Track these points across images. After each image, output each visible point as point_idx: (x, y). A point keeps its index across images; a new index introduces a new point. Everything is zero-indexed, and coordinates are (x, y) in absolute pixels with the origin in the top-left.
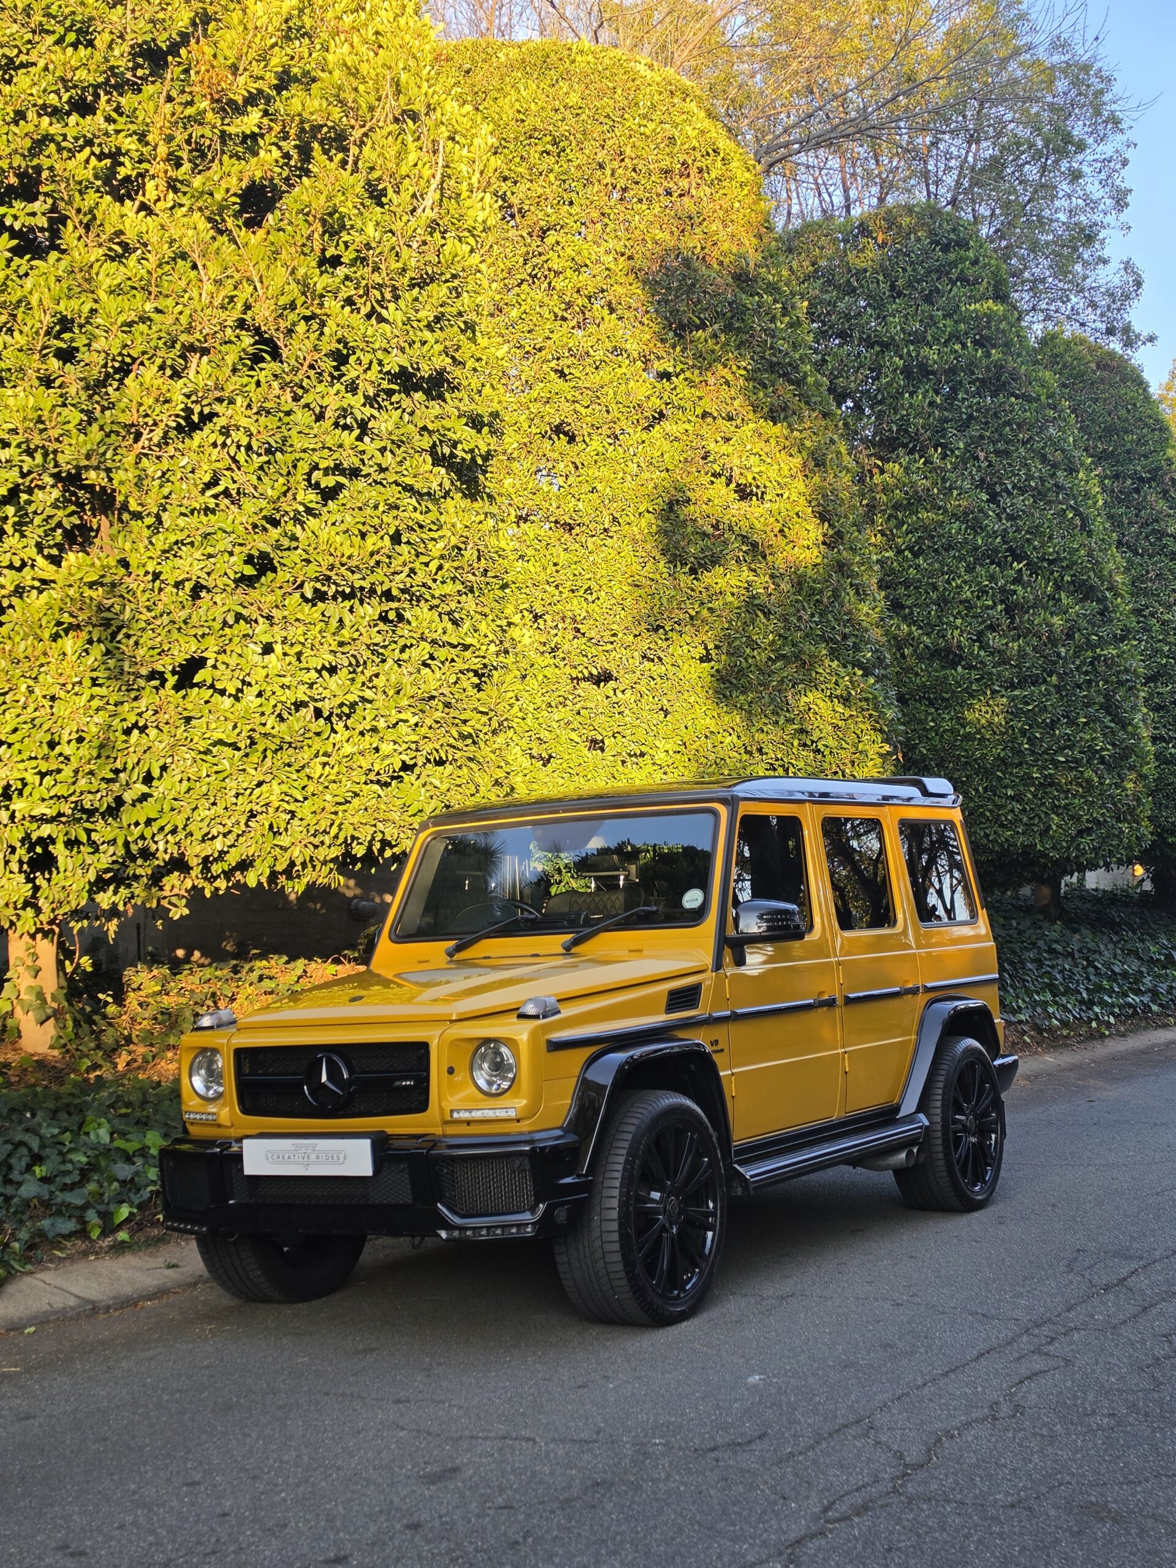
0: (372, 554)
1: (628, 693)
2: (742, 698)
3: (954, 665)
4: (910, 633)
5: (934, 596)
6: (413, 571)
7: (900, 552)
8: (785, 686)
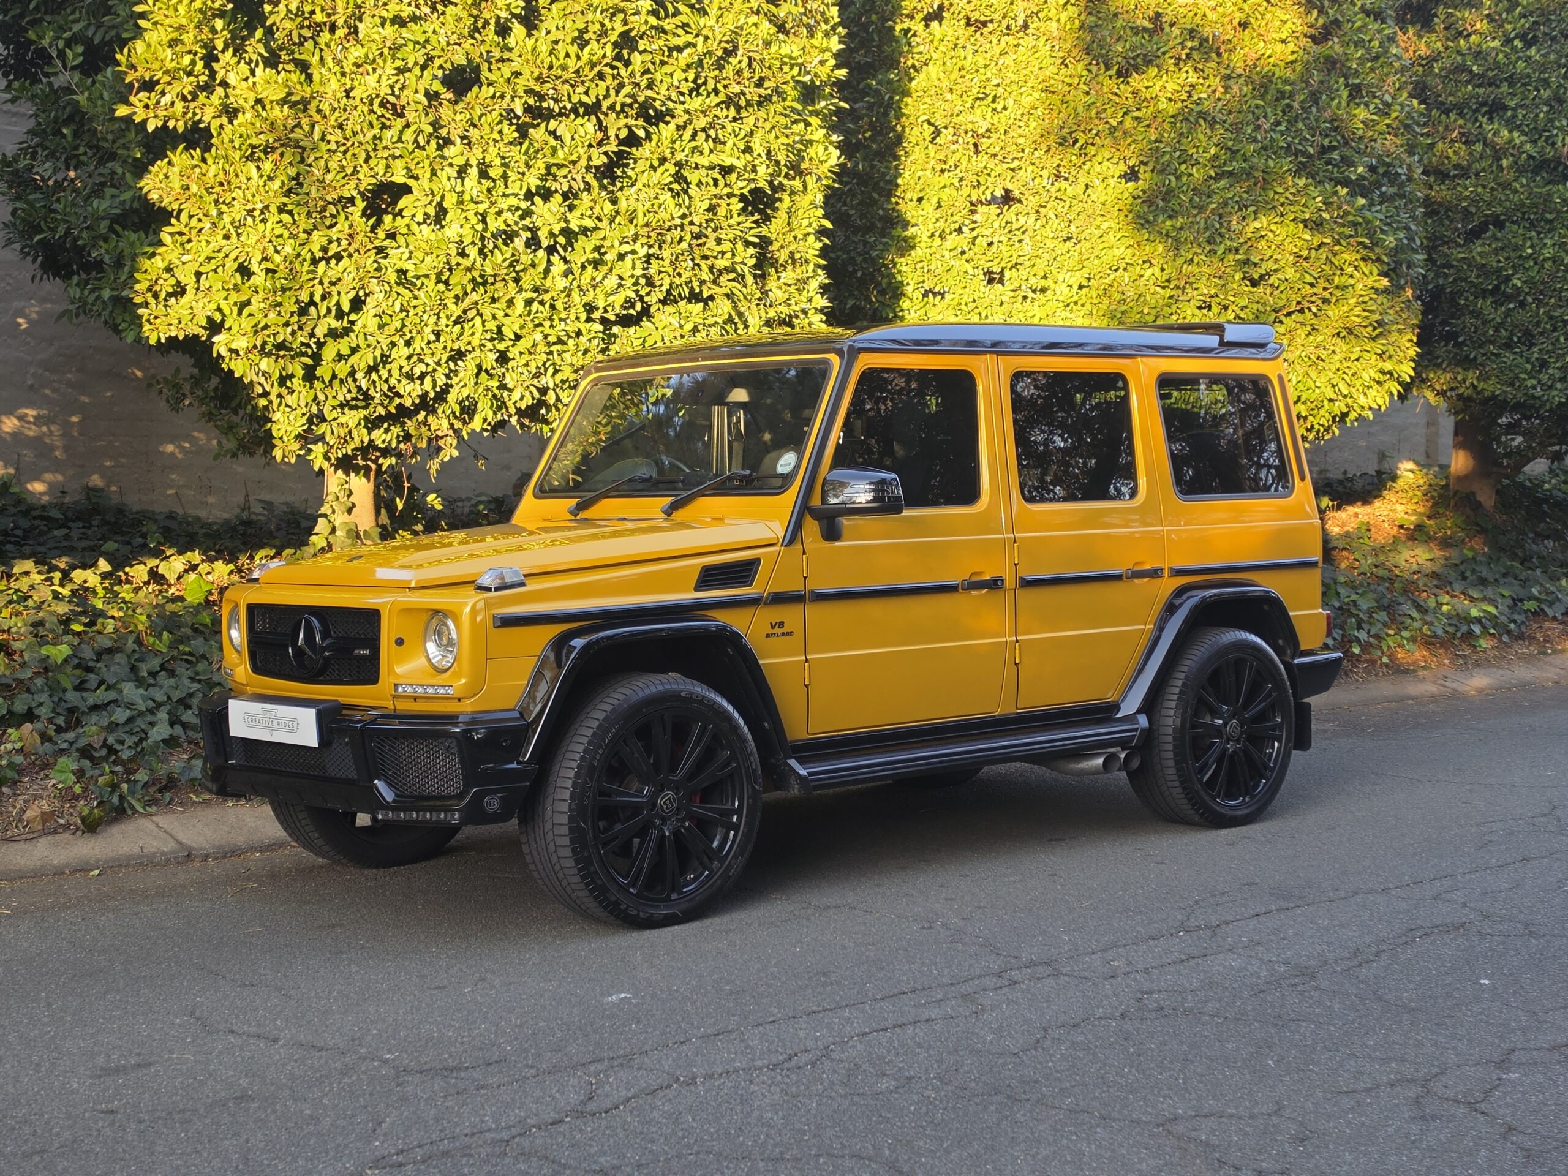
1: (1032, 217)
2: (1168, 223)
3: (1564, 179)
7: (1508, 41)
8: (1229, 209)
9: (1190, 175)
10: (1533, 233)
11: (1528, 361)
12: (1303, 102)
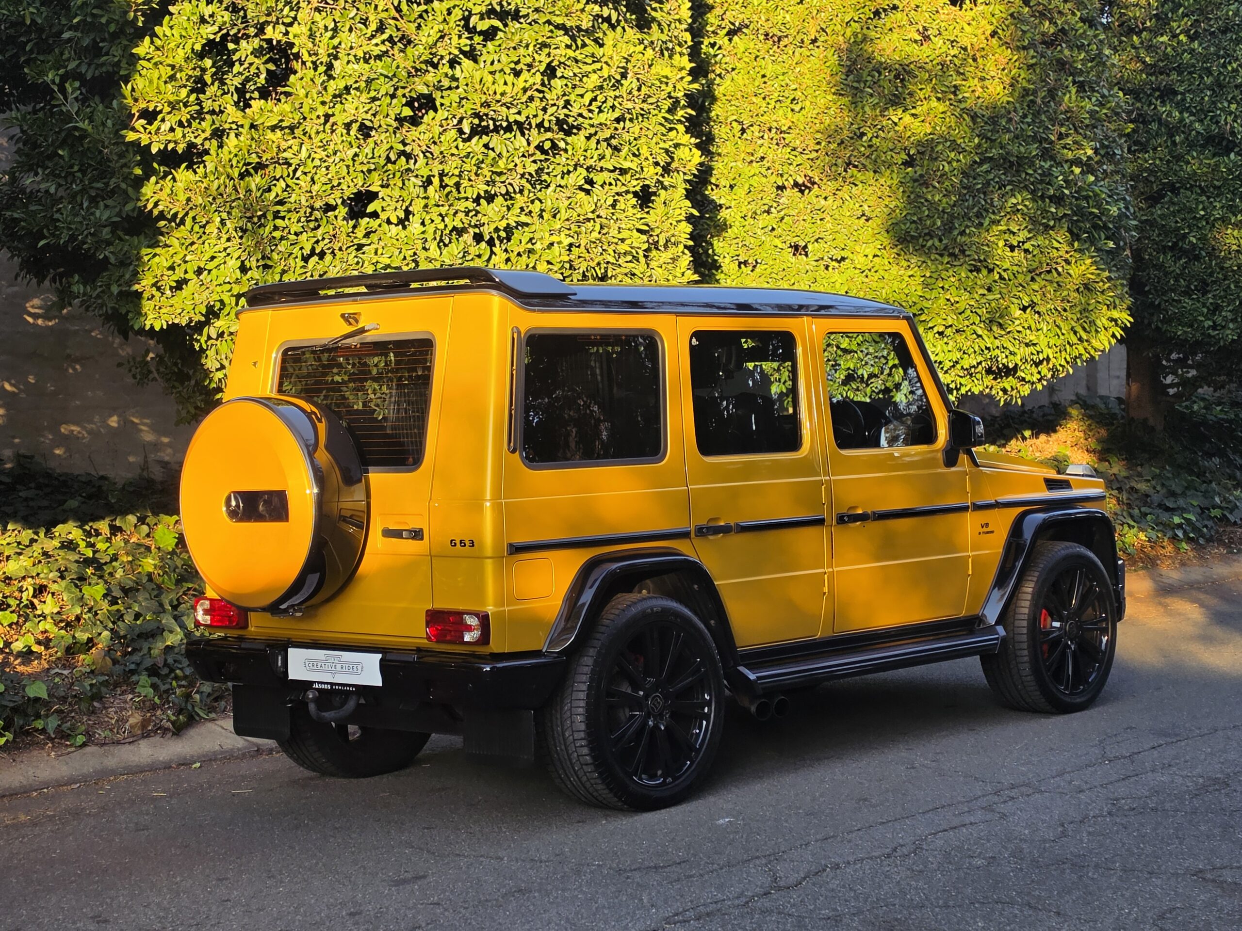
0: (525, 90)
1: (831, 199)
3: (1228, 151)
4: (1182, 120)
5: (1208, 80)
6: (567, 102)
7: (1175, 36)
8: (991, 188)
9: (958, 161)
10: (1204, 198)
11: (1204, 305)
12: (1044, 98)
